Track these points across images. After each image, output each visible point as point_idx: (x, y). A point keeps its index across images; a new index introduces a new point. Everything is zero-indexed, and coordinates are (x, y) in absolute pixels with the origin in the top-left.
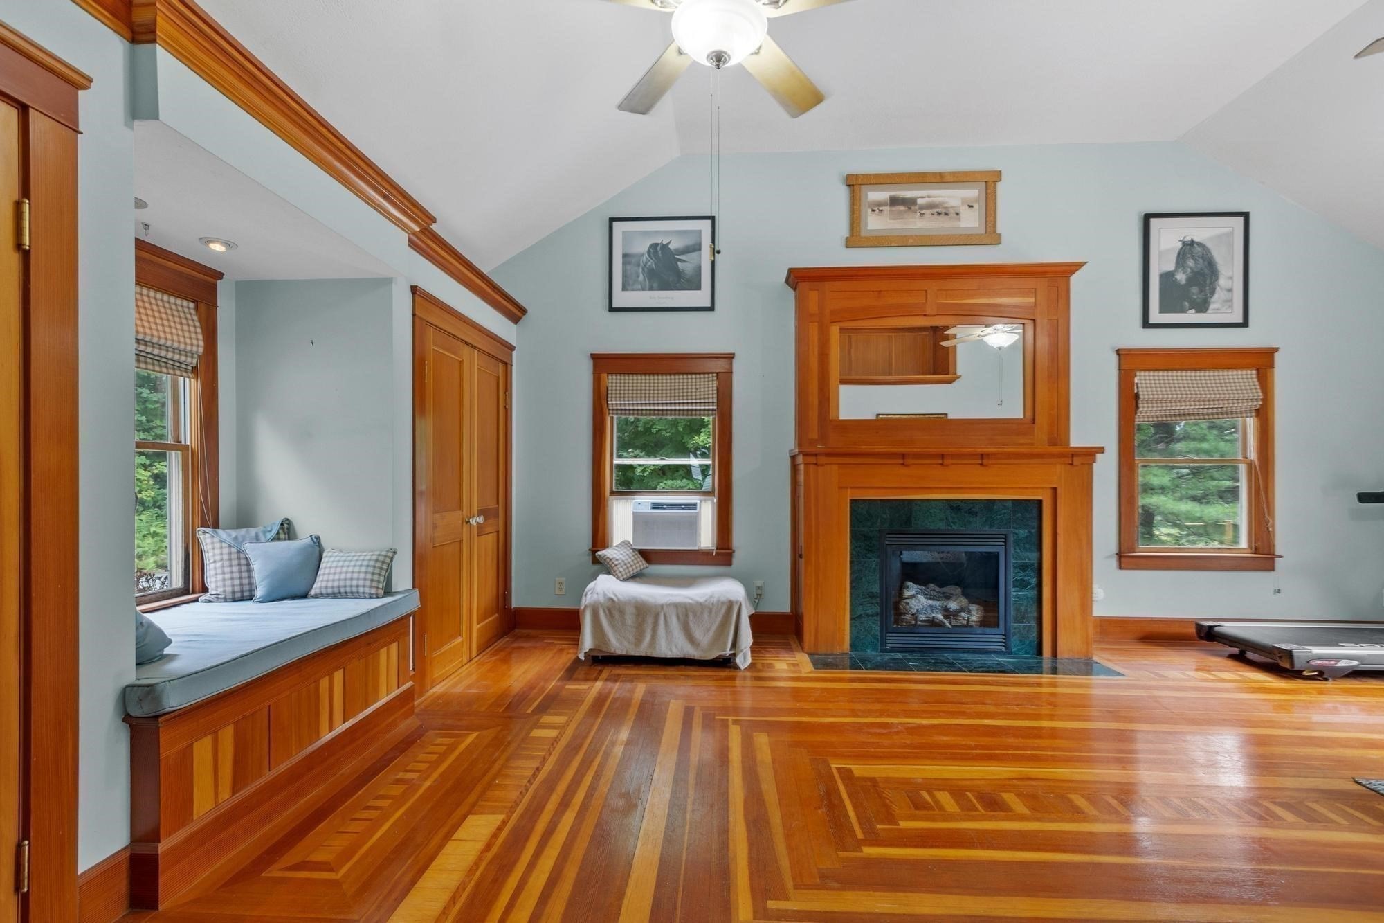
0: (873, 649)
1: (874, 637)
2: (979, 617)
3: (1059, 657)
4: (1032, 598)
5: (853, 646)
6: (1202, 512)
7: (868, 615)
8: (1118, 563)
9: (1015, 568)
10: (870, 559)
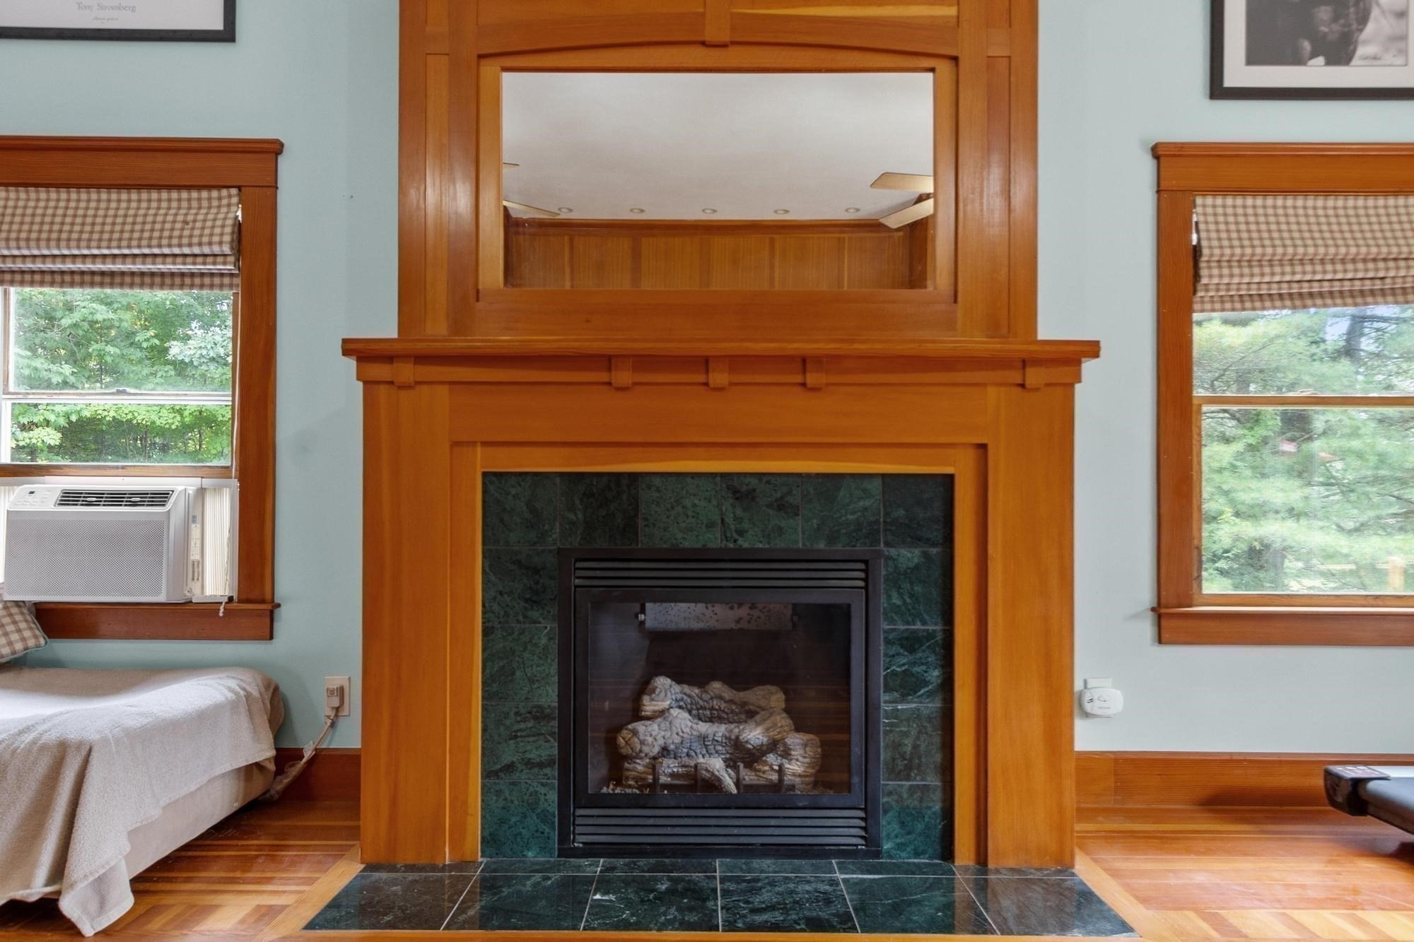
0: (544, 849)
1: (544, 817)
2: (810, 765)
3: (991, 865)
4: (929, 719)
5: (490, 842)
6: (1352, 547)
7: (529, 764)
8: (1156, 628)
9: (888, 642)
10: (535, 622)
